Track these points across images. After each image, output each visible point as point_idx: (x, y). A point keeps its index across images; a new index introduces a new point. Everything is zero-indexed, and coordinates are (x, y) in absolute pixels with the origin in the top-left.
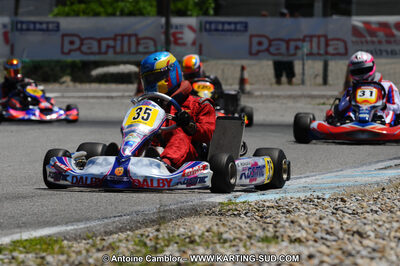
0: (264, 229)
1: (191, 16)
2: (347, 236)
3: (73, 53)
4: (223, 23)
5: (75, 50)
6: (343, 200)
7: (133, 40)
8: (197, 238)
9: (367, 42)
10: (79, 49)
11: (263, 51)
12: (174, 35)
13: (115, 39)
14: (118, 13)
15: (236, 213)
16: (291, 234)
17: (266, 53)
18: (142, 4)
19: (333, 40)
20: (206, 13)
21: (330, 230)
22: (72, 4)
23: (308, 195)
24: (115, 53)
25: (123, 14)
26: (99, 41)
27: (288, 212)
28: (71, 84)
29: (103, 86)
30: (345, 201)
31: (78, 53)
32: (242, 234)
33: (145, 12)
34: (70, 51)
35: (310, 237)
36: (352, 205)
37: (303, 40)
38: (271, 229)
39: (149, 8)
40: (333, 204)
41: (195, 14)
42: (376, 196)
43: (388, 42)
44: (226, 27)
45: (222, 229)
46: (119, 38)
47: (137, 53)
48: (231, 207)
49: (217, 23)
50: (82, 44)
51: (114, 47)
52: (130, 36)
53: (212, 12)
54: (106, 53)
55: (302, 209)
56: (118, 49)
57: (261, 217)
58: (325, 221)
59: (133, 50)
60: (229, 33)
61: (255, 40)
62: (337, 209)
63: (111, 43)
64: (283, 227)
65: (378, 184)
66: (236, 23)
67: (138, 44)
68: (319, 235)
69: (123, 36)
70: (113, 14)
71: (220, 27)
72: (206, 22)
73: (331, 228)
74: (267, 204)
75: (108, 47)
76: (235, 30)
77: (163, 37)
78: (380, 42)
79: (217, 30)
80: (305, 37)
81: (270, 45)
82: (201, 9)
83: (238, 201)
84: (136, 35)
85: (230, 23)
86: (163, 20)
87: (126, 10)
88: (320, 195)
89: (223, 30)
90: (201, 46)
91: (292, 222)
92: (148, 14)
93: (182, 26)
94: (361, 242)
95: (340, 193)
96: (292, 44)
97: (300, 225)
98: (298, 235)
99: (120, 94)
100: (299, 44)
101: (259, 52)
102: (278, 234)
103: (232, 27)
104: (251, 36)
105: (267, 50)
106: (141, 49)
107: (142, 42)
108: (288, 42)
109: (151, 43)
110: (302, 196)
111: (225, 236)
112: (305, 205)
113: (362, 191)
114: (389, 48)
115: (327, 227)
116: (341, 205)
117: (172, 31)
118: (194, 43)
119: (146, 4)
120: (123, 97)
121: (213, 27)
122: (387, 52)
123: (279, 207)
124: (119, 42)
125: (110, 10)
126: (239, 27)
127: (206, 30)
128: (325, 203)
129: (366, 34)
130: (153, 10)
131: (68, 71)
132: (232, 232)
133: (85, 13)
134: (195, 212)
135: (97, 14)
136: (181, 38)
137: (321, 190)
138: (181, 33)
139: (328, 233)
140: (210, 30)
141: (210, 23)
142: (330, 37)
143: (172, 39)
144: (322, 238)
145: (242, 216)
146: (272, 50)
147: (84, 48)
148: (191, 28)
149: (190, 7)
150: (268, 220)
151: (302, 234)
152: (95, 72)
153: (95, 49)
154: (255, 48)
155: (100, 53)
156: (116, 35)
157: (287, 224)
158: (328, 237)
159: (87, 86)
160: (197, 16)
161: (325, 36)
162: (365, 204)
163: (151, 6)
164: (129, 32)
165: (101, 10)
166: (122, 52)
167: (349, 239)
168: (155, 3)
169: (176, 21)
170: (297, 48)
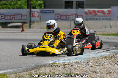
0: (67, 71)
1: (37, 8)
2: (92, 73)
3: (2, 20)
4: (47, 11)
5: (3, 19)
6: (87, 62)
7: (20, 15)
8: (47, 74)
9: (89, 16)
10: (4, 18)
11: (59, 19)
12: (32, 14)
13: (15, 15)
14: (16, 8)
15: (56, 66)
16: (75, 72)
17: (60, 19)
18: (22, 5)
19: (79, 15)
20: (41, 8)
21: (86, 71)
22: (2, 5)
23: (77, 61)
24: (15, 19)
25: (17, 8)
26: (10, 16)
27: (72, 66)
28: (2, 29)
29: (12, 29)
30: (88, 63)
31: (4, 19)
32: (60, 72)
33: (23, 7)
34: (2, 19)
35: (81, 73)
36: (90, 63)
37: (71, 15)
38: (69, 71)
39: (24, 6)
40: (85, 64)
41: (38, 8)
42: (97, 61)
43: (95, 16)
44: (48, 12)
45: (54, 71)
46: (16, 15)
47: (21, 19)
48: (55, 64)
49: (45, 10)
50: (5, 17)
51: (15, 18)
52: (19, 14)
53: (43, 7)
54: (12, 19)
55: (76, 65)
56: (16, 18)
57: (64, 67)
58: (84, 69)
59: (20, 18)
60: (49, 13)
61: (56, 16)
62: (86, 65)
63: (14, 16)
64: (72, 70)
65: (97, 57)
66: (51, 11)
67: (22, 17)
68: (83, 72)
69: (17, 14)
70: (14, 8)
71: (46, 12)
72: (42, 10)
73: (87, 71)
74: (65, 64)
75: (13, 18)
76: (51, 13)
77: (29, 15)
78: (93, 16)
79: (45, 12)
80: (71, 14)
81: (61, 17)
82: (40, 6)
83: (57, 63)
84: (21, 14)
85: (49, 11)
86: (29, 10)
87: (18, 7)
88: (81, 61)
89: (47, 13)
90: (40, 17)
91: (75, 69)
92: (25, 8)
93: (34, 11)
94: (96, 75)
95: (86, 60)
96: (67, 17)
97: (77, 70)
98: (77, 73)
99: (17, 31)
100: (69, 16)
101: (57, 19)
102: (71, 72)
103: (50, 12)
104: (55, 14)
105: (60, 18)
106: (23, 18)
107: (23, 16)
108: (66, 16)
109: (26, 16)
110: (76, 61)
111: (56, 73)
112: (77, 64)
113: (93, 60)
114: (96, 18)
115: (85, 70)
116: (87, 64)
117: (32, 13)
118: (38, 16)
119: (24, 5)
120: (18, 32)
121: (44, 12)
122: (95, 19)
123: (69, 65)
124: (16, 16)
125: (13, 7)
126: (52, 12)
127: (42, 12)
128: (82, 63)
129: (89, 14)
130: (26, 7)
131: (1, 25)
132: (57, 72)
133: (6, 8)
134: (44, 66)
135: (9, 8)
136: (34, 15)
137: (81, 59)
138: (35, 13)
139: (86, 72)
140: (43, 13)
141: (43, 10)
142: (78, 14)
143: (31, 15)
144: (84, 73)
145: (58, 67)
146: (62, 18)
147: (6, 18)
148: (37, 12)
149: (37, 6)
150: (66, 68)
151: (78, 72)
152: (9, 25)
153: (9, 18)
154: (56, 18)
155: (10, 19)
156: (15, 14)
157: (73, 69)
158: (86, 73)
159: (7, 29)
160: (39, 8)
161: (77, 14)
162: (94, 64)
163: (25, 5)
164: (19, 13)
165: (11, 7)
166: (17, 19)
167: (92, 74)
168: (26, 5)
169: (33, 10)
170: (69, 18)
